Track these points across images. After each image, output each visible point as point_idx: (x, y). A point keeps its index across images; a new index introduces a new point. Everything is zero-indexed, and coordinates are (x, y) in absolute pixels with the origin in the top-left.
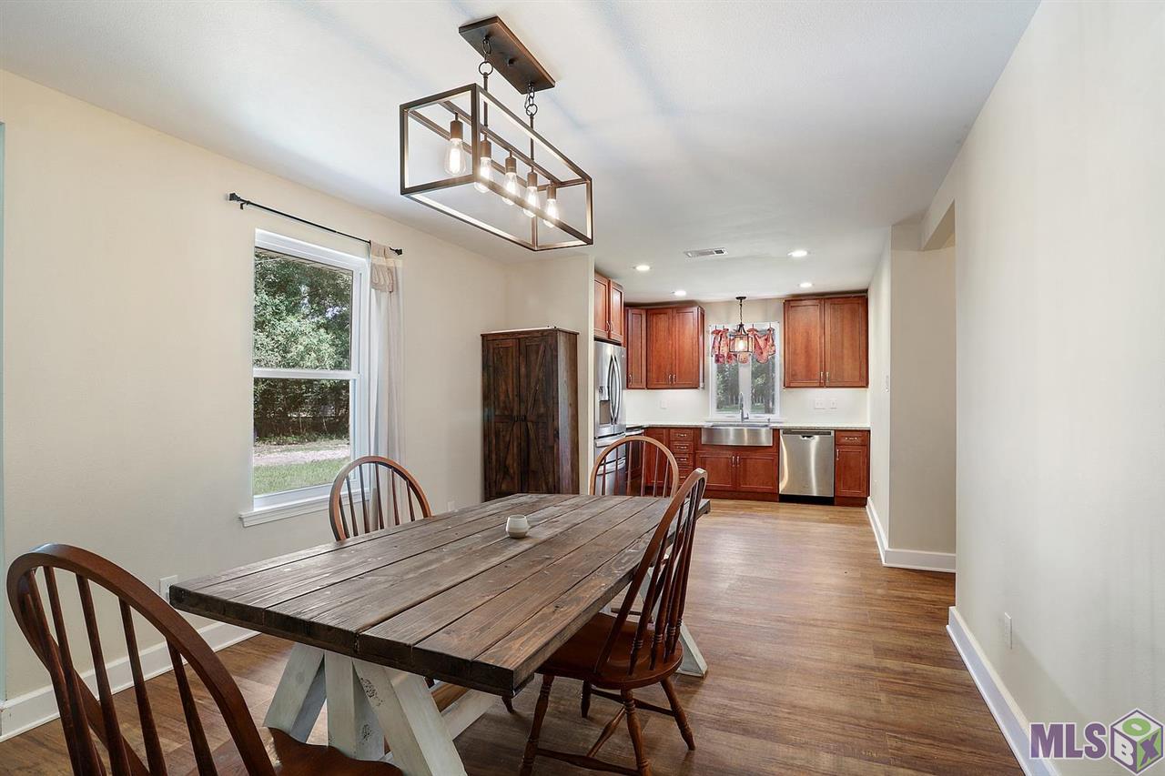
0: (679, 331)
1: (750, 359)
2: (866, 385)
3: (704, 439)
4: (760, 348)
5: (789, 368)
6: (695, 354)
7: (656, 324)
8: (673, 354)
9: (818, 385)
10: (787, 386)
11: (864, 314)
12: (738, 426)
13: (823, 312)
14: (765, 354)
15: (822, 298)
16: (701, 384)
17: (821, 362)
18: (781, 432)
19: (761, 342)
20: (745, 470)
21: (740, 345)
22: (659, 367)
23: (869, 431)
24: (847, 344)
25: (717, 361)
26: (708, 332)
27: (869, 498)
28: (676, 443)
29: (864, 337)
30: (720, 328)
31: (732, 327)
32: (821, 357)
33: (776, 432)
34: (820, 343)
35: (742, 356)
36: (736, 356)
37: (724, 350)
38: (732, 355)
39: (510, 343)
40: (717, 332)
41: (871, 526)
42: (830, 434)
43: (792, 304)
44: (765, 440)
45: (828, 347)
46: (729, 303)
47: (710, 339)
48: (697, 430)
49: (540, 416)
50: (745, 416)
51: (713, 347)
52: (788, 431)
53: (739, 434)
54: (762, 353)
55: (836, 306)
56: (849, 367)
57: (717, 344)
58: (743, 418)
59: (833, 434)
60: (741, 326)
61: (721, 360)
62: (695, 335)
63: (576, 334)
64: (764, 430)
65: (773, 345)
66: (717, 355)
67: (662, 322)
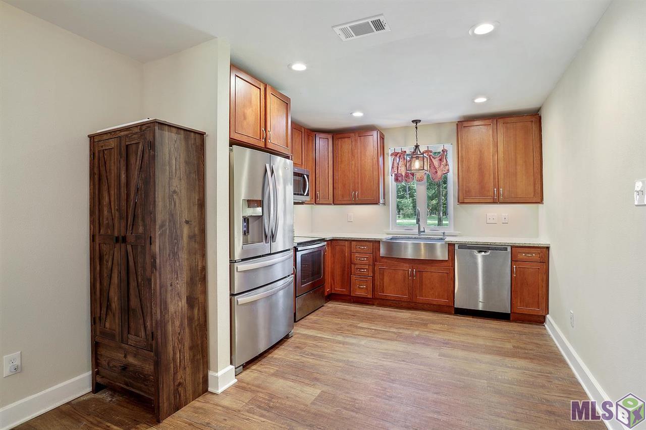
0: (361, 153)
1: (425, 177)
2: (541, 201)
3: (382, 251)
4: (435, 168)
5: (463, 185)
6: (375, 173)
7: (341, 146)
8: (356, 173)
9: (492, 201)
10: (461, 201)
11: (537, 132)
12: (415, 238)
13: (495, 132)
14: (439, 173)
15: (495, 118)
16: (381, 201)
17: (494, 178)
18: (456, 247)
19: (436, 162)
20: (421, 282)
21: (417, 164)
22: (344, 186)
23: (548, 248)
24: (520, 161)
25: (397, 180)
26: (388, 154)
27: (548, 316)
28: (357, 255)
29: (538, 155)
30: (398, 150)
31: (409, 149)
32: (494, 174)
33: (451, 246)
34: (494, 161)
35: (418, 175)
36: (413, 175)
37: (402, 171)
38: (410, 175)
39: (113, 143)
40: (395, 154)
41: (569, 368)
42: (506, 249)
43: (465, 124)
44: (441, 254)
45: (501, 164)
46: (405, 128)
47: (389, 160)
48: (377, 242)
49: (138, 237)
50: (422, 229)
51: (392, 168)
52: (463, 246)
53: (417, 247)
54: (436, 172)
55: (508, 125)
56: (523, 185)
57: (396, 165)
58: (420, 232)
59: (509, 249)
60: (417, 146)
61: (400, 179)
62: (375, 156)
63: (202, 135)
64: (439, 244)
65: (447, 165)
66: (396, 175)
67: (346, 145)
